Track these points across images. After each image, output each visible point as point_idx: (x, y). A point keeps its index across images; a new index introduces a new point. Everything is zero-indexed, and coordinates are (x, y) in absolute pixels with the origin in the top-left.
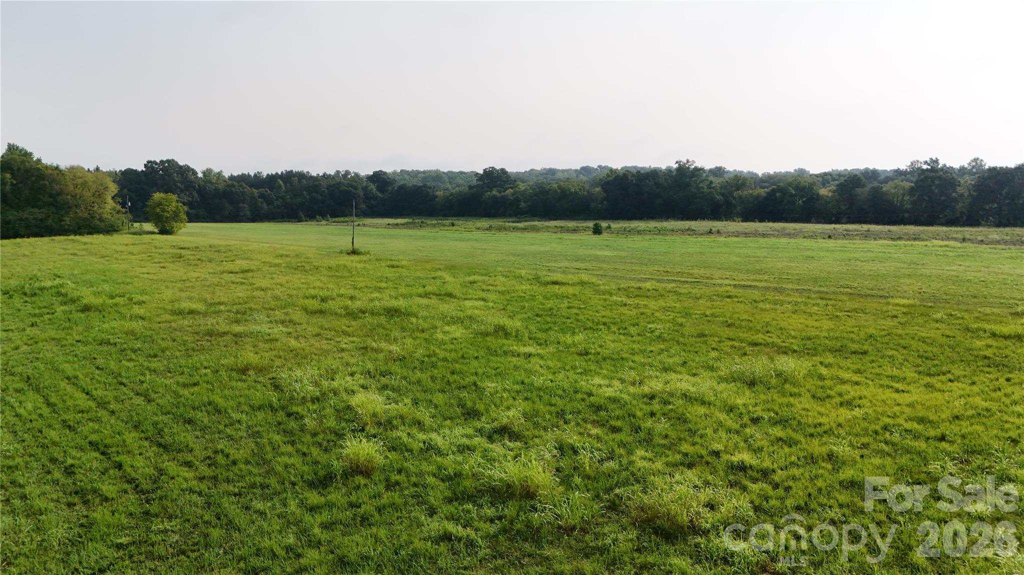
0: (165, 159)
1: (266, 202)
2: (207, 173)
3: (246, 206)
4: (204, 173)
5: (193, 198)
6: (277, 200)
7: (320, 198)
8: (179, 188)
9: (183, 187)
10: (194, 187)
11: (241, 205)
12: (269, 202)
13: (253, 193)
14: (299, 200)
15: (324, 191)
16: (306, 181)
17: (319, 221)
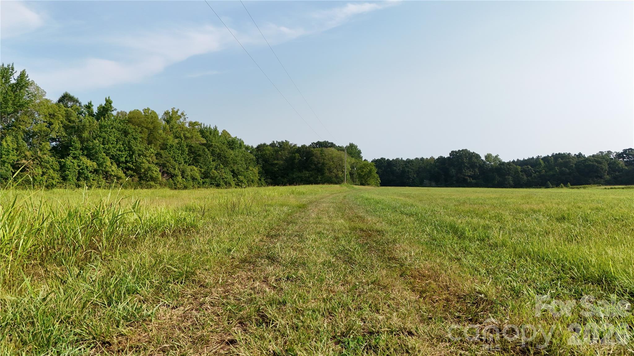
0: (461, 150)
1: (526, 174)
2: (488, 157)
3: (510, 177)
4: (486, 157)
5: (475, 172)
6: (535, 173)
7: (568, 171)
8: (467, 166)
9: (468, 166)
10: (477, 166)
11: (506, 177)
12: (529, 174)
13: (517, 169)
14: (551, 173)
15: (572, 166)
16: (562, 159)
17: (562, 187)
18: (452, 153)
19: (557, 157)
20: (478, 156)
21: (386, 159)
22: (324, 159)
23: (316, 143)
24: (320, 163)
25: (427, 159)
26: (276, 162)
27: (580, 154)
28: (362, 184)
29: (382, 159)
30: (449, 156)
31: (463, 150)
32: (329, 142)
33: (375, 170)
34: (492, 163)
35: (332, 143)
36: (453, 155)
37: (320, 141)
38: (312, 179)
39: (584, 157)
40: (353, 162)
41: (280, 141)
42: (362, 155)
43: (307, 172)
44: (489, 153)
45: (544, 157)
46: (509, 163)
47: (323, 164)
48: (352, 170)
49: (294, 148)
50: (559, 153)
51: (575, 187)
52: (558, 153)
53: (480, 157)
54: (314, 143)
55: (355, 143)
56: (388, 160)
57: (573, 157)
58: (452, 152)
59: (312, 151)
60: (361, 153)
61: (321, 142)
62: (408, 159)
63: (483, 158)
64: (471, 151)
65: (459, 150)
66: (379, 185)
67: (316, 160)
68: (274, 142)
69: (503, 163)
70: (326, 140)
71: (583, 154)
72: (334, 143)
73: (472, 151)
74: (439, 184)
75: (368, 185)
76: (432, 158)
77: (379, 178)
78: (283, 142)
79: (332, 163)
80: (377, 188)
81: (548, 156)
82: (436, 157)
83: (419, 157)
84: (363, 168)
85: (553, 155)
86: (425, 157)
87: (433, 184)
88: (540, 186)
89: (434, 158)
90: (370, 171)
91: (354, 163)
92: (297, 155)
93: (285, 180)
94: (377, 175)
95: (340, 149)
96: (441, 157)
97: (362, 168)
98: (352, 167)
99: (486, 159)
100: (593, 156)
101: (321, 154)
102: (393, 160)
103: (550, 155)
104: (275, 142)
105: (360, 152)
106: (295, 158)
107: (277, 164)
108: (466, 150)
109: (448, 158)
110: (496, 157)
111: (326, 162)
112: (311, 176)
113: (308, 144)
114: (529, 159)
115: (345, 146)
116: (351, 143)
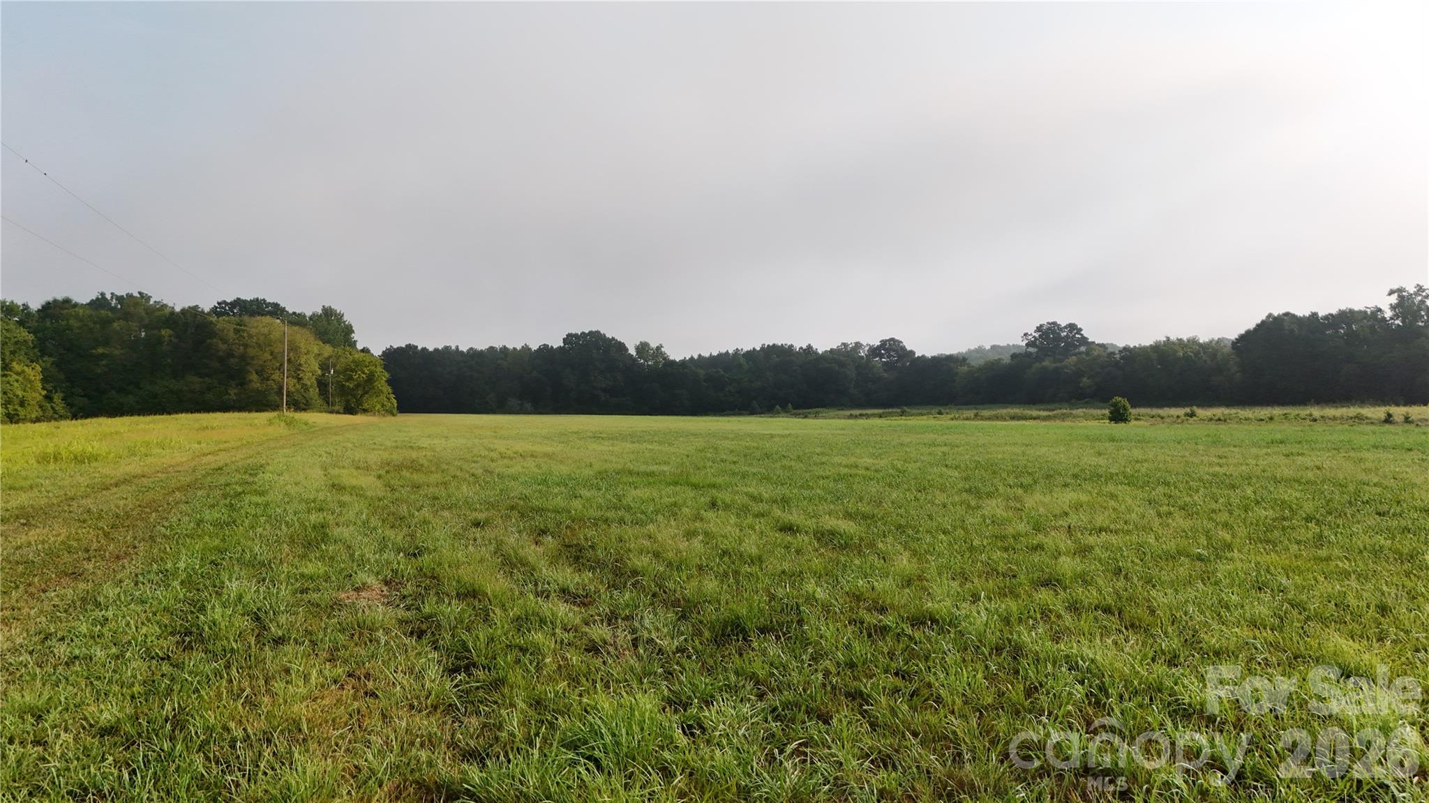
1: (714, 386)
2: (642, 349)
4: (637, 349)
5: (615, 381)
6: (731, 384)
7: (788, 380)
8: (598, 368)
9: (602, 367)
10: (619, 368)
11: (677, 392)
12: (719, 386)
14: (760, 383)
15: (795, 371)
16: (778, 357)
17: (778, 413)
18: (569, 339)
19: (772, 352)
20: (621, 347)
21: (419, 348)
22: (246, 346)
23: (231, 303)
24: (233, 356)
25: (514, 349)
26: (100, 350)
27: (809, 347)
28: (349, 410)
29: (409, 346)
30: (562, 345)
31: (591, 333)
32: (268, 300)
33: (382, 377)
34: (650, 363)
35: (276, 305)
36: (571, 343)
37: (243, 298)
38: (209, 396)
39: (816, 353)
40: (326, 355)
41: (121, 292)
42: (355, 336)
43: (197, 379)
44: (643, 340)
45: (747, 352)
46: (683, 363)
47: (243, 358)
48: (323, 375)
49: (157, 314)
50: (774, 345)
51: (801, 411)
52: (771, 344)
53: (627, 350)
54: (224, 302)
55: (337, 307)
56: (424, 349)
57: (797, 352)
58: (569, 335)
59: (211, 322)
60: (353, 332)
61: (245, 301)
62: (471, 349)
63: (632, 352)
64: (607, 336)
65: (583, 333)
66: (395, 411)
67: (223, 347)
68: (103, 294)
69: (674, 362)
70: (261, 297)
71: (814, 347)
72: (282, 305)
73: (609, 336)
74: (540, 406)
75: (365, 411)
76: (526, 349)
77: (392, 396)
78: (130, 296)
79: (270, 357)
80: (390, 418)
81: (754, 349)
82: (534, 347)
83: (498, 345)
84: (352, 371)
85: (762, 348)
86: (510, 346)
87: (528, 405)
88: (739, 409)
89: (530, 349)
90: (371, 379)
91: (330, 357)
92: (166, 333)
93: (130, 400)
94: (387, 389)
95: (297, 320)
96: (546, 346)
97: (348, 371)
98: (324, 367)
99: (637, 352)
100: (832, 351)
101: (237, 331)
102: (436, 350)
103: (758, 349)
104: (108, 297)
105: (349, 330)
106: (159, 340)
107: (103, 356)
108: (598, 332)
109: (560, 348)
110: (658, 348)
111: (252, 352)
112: (209, 389)
113: (206, 306)
114: (720, 355)
115: (308, 314)
116: (327, 305)
